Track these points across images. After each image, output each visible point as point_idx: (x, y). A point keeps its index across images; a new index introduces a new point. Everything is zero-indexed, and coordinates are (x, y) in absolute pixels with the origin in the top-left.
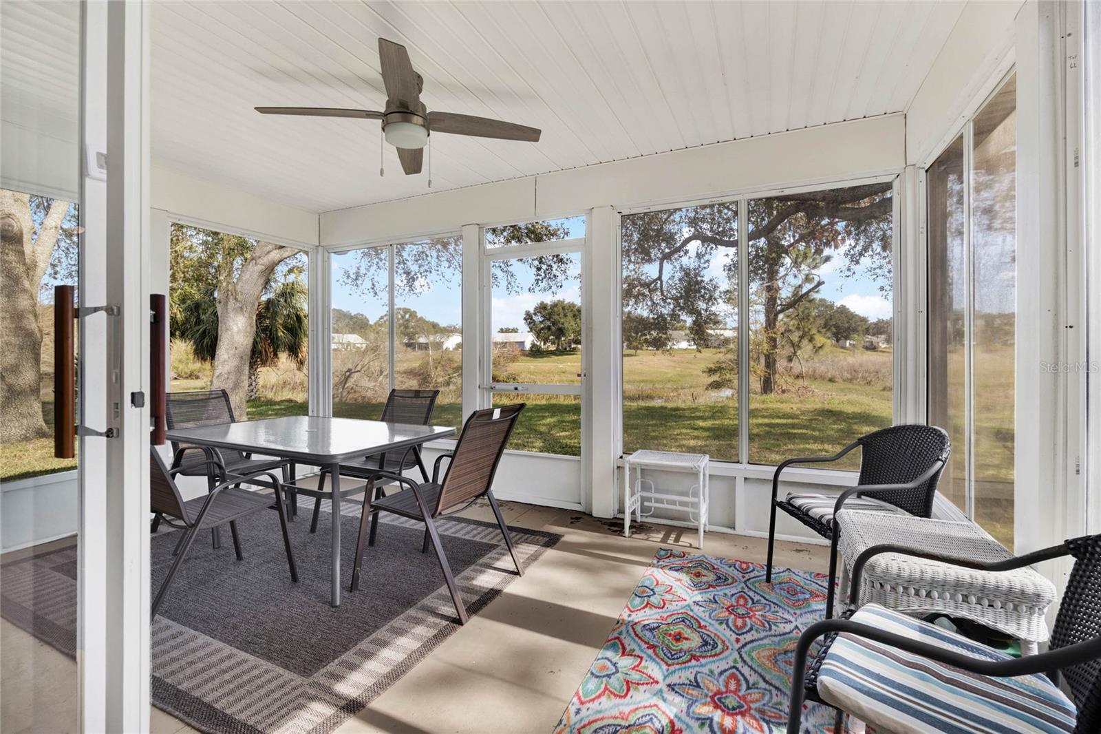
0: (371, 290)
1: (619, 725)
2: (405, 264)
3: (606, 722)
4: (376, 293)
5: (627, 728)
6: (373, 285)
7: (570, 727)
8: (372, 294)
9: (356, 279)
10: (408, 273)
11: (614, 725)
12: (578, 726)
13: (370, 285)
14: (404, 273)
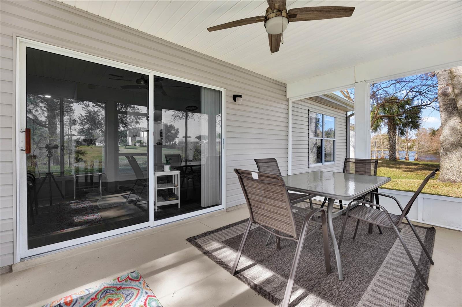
1: (126, 302)
3: (133, 298)
5: (122, 304)
7: (143, 288)
11: (128, 301)
12: (141, 290)
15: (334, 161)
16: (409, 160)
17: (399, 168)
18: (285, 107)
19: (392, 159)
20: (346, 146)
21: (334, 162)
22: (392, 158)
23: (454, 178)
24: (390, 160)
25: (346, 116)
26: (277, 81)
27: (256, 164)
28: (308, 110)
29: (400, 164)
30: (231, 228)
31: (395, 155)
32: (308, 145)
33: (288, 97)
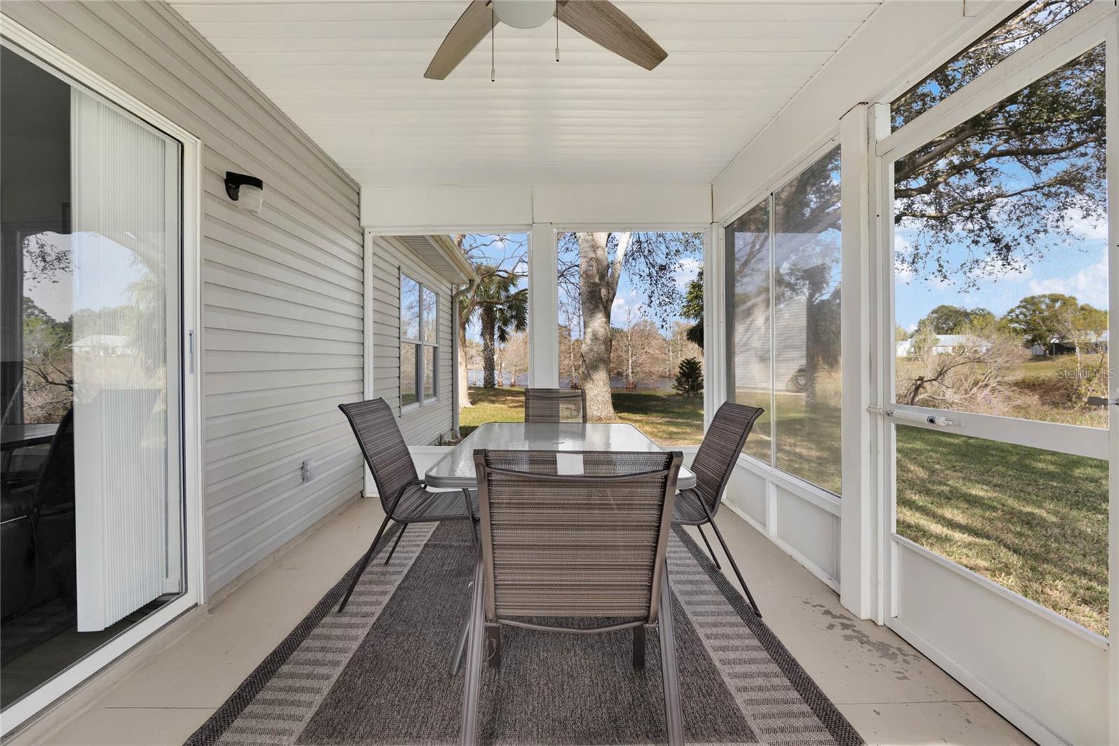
0: (937, 273)
2: (991, 228)
4: (945, 277)
6: (940, 265)
8: (940, 278)
9: (913, 263)
10: (996, 241)
13: (936, 267)
14: (992, 241)
15: (435, 394)
16: (502, 386)
17: (504, 402)
18: (355, 248)
19: (488, 386)
20: (451, 361)
21: (435, 399)
22: (490, 383)
23: (599, 414)
24: (485, 386)
25: (450, 294)
26: (342, 170)
27: (346, 419)
28: (399, 269)
29: (505, 395)
30: (285, 668)
31: (493, 377)
32: (398, 359)
33: (363, 223)
